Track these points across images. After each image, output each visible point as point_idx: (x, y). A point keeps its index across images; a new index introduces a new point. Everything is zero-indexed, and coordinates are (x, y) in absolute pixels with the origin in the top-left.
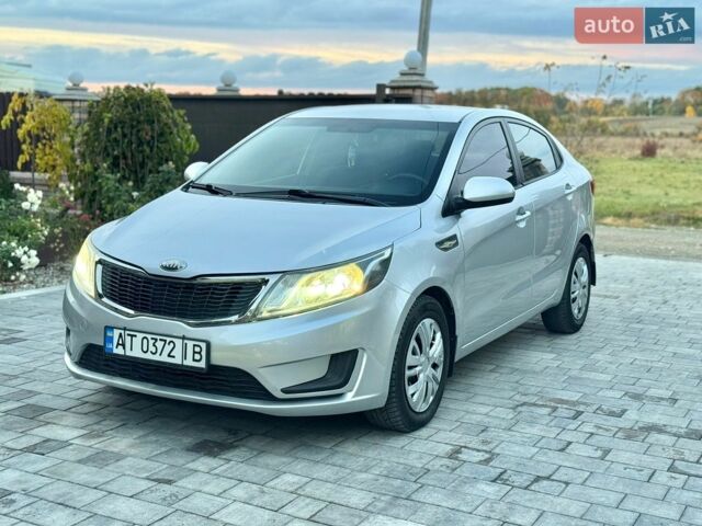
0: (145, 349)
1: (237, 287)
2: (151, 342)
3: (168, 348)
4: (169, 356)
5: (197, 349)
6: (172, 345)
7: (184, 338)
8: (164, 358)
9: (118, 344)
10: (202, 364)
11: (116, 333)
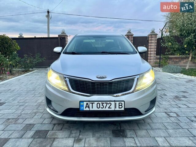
0: (98, 107)
1: (128, 81)
2: (101, 104)
3: (108, 106)
4: (109, 108)
5: (120, 104)
6: (110, 104)
7: (115, 101)
8: (107, 109)
9: (86, 107)
10: (123, 109)
11: (85, 103)
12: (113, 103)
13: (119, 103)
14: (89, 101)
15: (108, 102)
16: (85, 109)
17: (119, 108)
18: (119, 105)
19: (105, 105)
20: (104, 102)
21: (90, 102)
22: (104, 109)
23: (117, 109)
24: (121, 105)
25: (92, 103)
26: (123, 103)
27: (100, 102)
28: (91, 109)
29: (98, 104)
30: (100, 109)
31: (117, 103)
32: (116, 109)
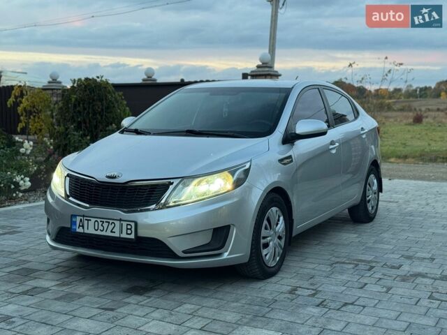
0: (96, 228)
2: (100, 223)
3: (111, 227)
5: (129, 227)
6: (113, 225)
9: (80, 226)
10: (132, 236)
11: (78, 219)
12: (117, 223)
13: (127, 225)
14: (84, 216)
15: (111, 221)
16: (78, 230)
17: (127, 234)
18: (127, 229)
19: (105, 225)
20: (105, 220)
21: (85, 218)
22: (104, 233)
23: (124, 235)
24: (131, 229)
25: (88, 220)
26: (133, 224)
27: (99, 220)
28: (86, 231)
29: (96, 223)
30: (99, 233)
31: (125, 224)
32: (122, 236)
